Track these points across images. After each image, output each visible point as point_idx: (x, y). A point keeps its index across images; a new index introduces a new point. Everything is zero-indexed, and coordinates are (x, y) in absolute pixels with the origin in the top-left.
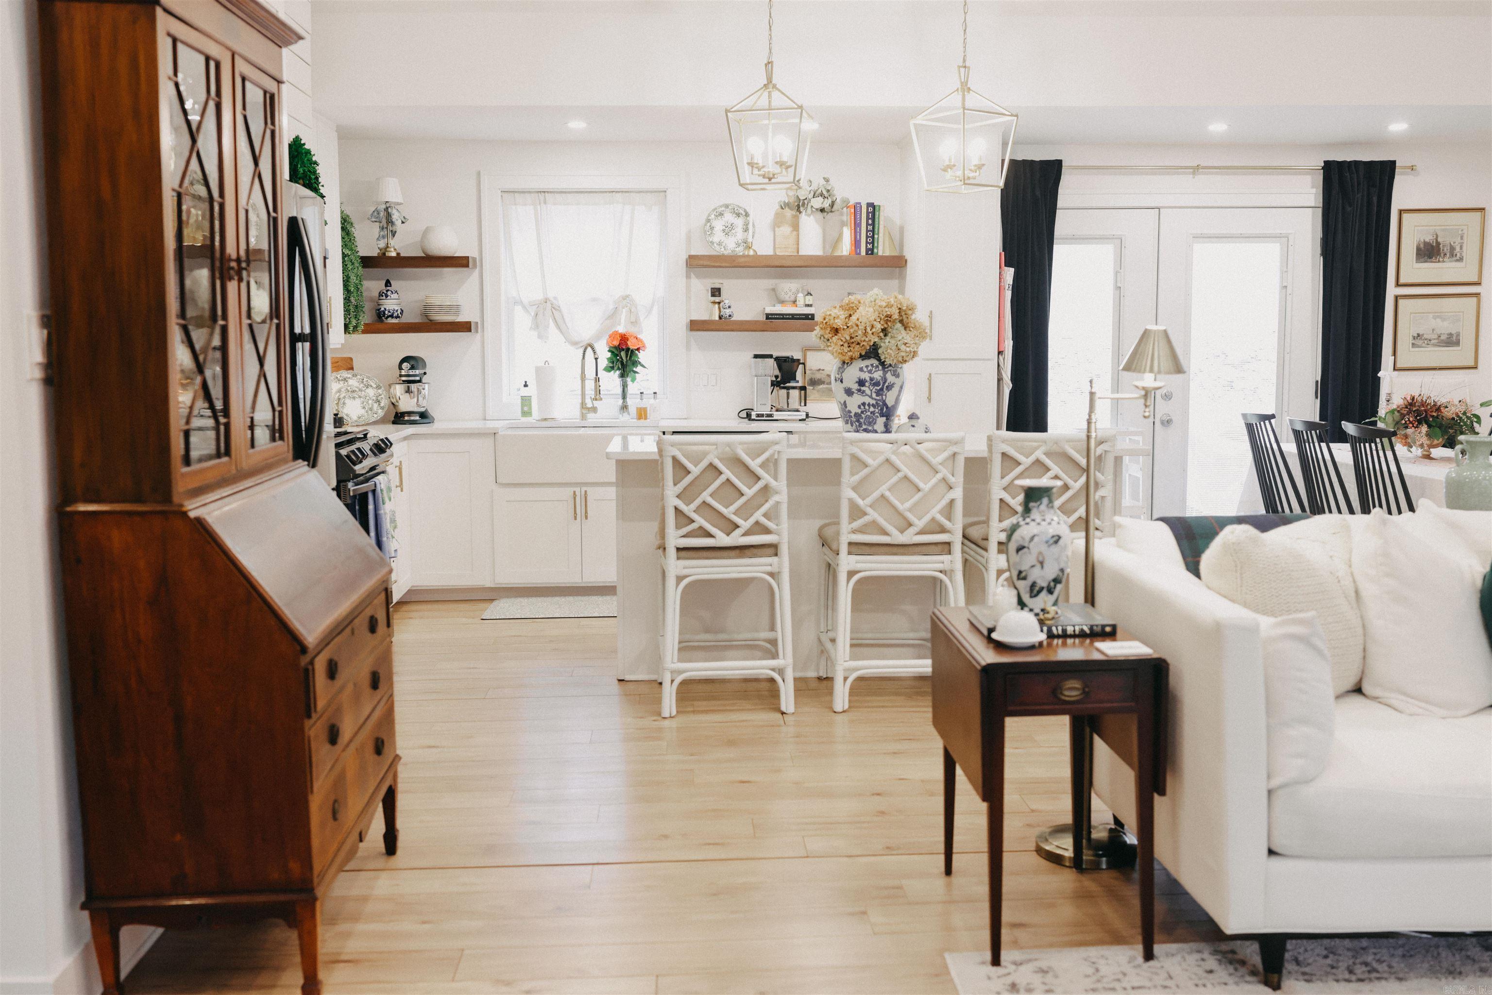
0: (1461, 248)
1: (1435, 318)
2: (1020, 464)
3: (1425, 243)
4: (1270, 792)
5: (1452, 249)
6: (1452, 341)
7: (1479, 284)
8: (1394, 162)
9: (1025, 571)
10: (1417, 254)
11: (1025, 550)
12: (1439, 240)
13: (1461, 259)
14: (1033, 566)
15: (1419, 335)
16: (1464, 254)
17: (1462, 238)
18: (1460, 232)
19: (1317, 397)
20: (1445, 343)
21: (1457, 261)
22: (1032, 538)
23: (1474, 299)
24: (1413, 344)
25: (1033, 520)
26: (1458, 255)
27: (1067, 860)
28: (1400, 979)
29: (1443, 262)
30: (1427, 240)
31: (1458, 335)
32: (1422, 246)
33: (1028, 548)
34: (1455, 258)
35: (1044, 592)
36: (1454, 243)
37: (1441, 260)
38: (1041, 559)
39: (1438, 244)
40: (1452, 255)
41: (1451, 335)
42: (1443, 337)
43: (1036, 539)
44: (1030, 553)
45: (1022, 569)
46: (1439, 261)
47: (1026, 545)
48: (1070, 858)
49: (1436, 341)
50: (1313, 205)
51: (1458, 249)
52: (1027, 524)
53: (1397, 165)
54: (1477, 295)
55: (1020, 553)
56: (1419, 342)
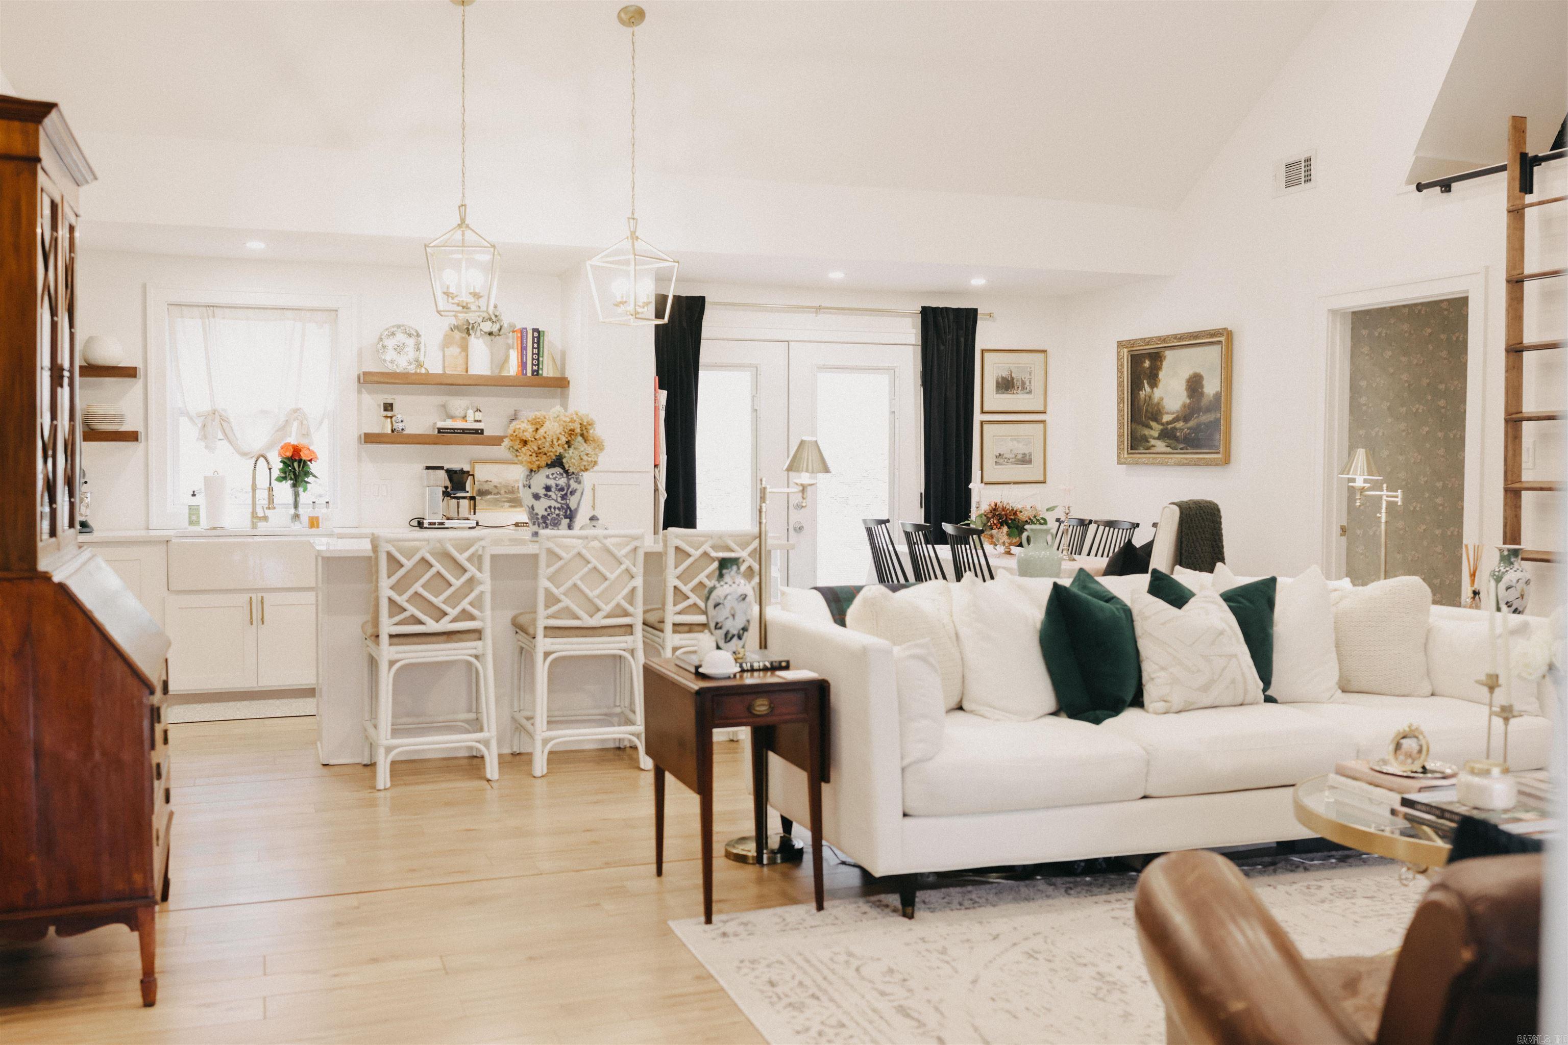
0: (1030, 382)
1: (1012, 440)
2: (690, 556)
3: (1003, 378)
4: (903, 770)
5: (1023, 383)
6: (1025, 460)
7: (1045, 413)
8: (976, 310)
9: (721, 622)
10: (997, 387)
11: (721, 606)
12: (1013, 375)
13: (1030, 392)
14: (727, 618)
15: (1000, 455)
16: (1032, 388)
17: (1030, 374)
18: (1029, 370)
19: (921, 507)
20: (1021, 461)
21: (1027, 393)
22: (726, 597)
23: (1041, 425)
24: (996, 462)
25: (726, 583)
26: (1028, 389)
27: (751, 859)
28: (994, 906)
29: (1017, 393)
30: (1004, 375)
31: (1030, 455)
32: (1000, 380)
33: (723, 604)
34: (1025, 391)
35: (735, 638)
36: (1025, 378)
37: (1015, 392)
38: (732, 612)
39: (1013, 379)
40: (1023, 388)
41: (1024, 454)
42: (1019, 457)
43: (729, 597)
44: (725, 608)
45: (719, 620)
46: (1014, 393)
47: (721, 602)
48: (753, 857)
49: (1014, 460)
50: (914, 343)
51: (1028, 384)
52: (722, 586)
53: (979, 312)
54: (1043, 422)
55: (717, 608)
56: (1001, 461)
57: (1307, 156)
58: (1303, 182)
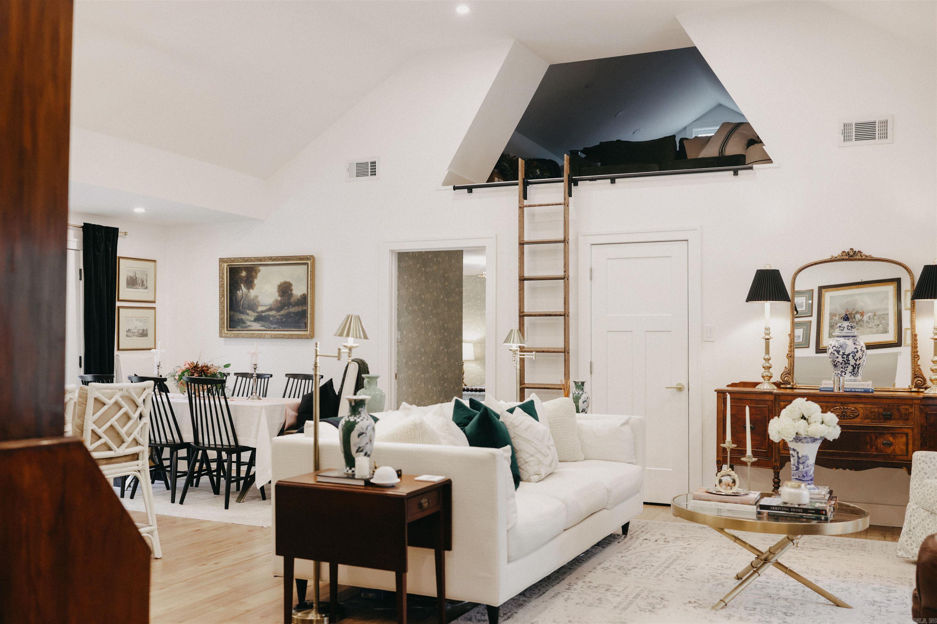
0: (146, 282)
1: (136, 320)
3: (130, 277)
4: (508, 531)
5: (143, 282)
6: (144, 334)
7: (154, 302)
8: (117, 229)
10: (127, 283)
11: (364, 435)
12: (137, 276)
13: (146, 288)
14: (367, 443)
15: (129, 330)
16: (148, 285)
17: (147, 276)
18: (146, 273)
19: (81, 366)
20: (141, 335)
21: (145, 288)
22: (367, 429)
23: (153, 311)
24: (127, 335)
26: (145, 286)
29: (139, 288)
30: (131, 276)
31: (147, 331)
32: (129, 278)
33: (366, 433)
34: (144, 287)
36: (143, 278)
37: (138, 287)
39: (136, 278)
40: (143, 285)
41: (143, 330)
42: (141, 331)
44: (366, 436)
45: (361, 445)
46: (137, 288)
47: (364, 432)
49: (137, 334)
50: (76, 248)
51: (145, 282)
53: (119, 231)
54: (154, 308)
55: (360, 437)
56: (130, 334)
57: (373, 160)
58: (369, 175)
